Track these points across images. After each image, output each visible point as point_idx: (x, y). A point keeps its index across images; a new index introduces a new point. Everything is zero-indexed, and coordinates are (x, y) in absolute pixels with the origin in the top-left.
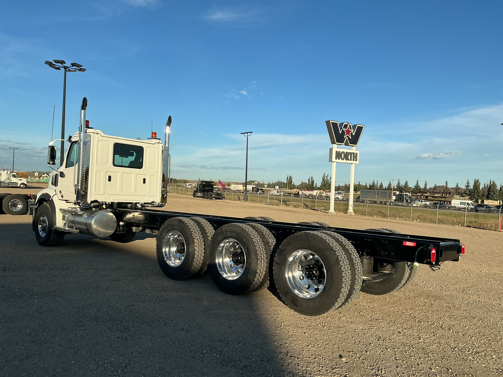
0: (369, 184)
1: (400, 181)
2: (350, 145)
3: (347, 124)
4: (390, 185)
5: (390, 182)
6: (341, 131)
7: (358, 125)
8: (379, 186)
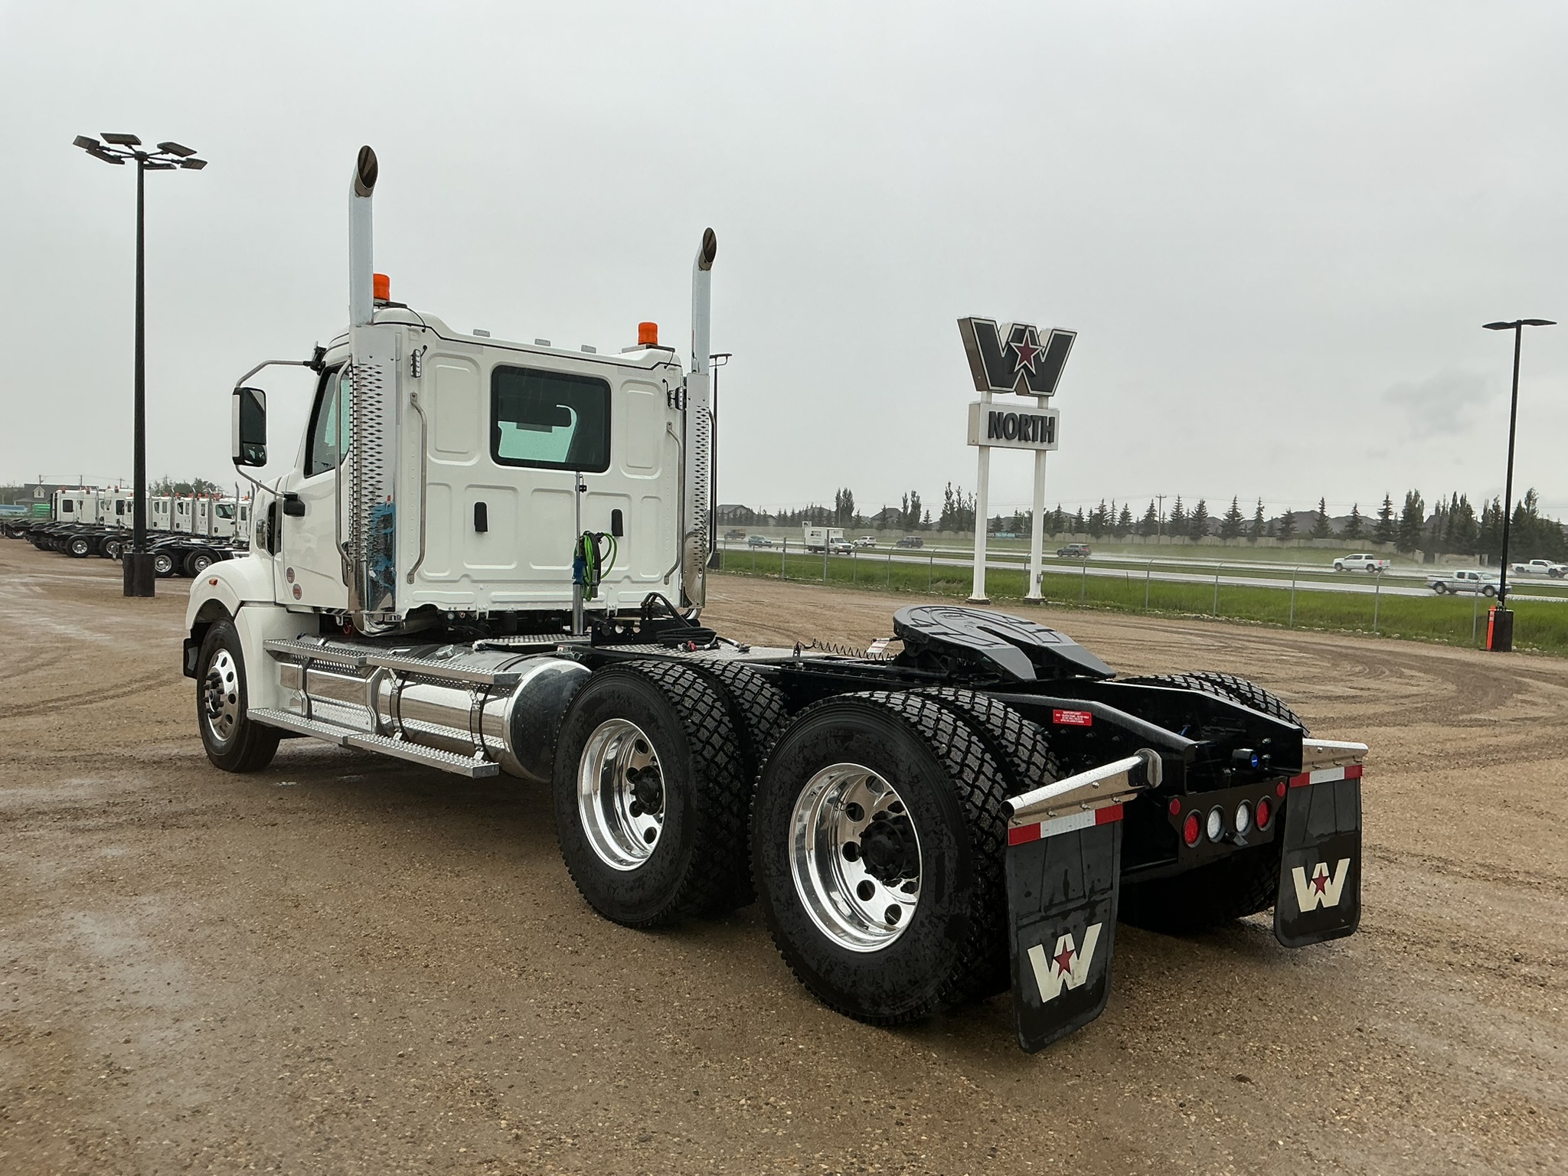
1: (1183, 501)
2: (1031, 392)
3: (1023, 328)
5: (1152, 506)
6: (1003, 351)
7: (1055, 332)
8: (1118, 516)
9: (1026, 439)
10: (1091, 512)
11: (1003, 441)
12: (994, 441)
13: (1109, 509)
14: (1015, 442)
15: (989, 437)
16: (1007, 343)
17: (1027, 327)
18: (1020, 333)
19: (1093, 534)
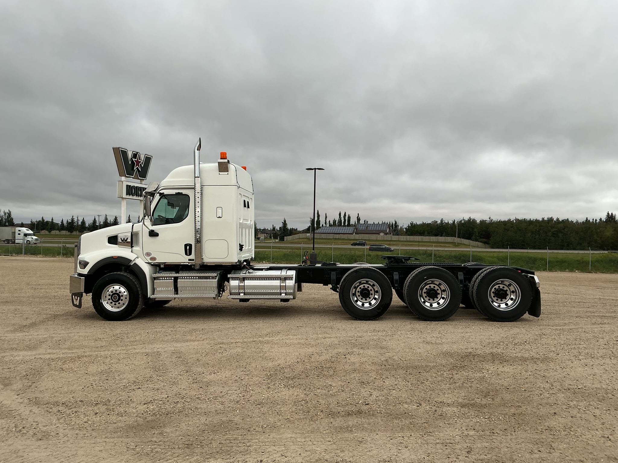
0: (66, 221)
1: (108, 217)
2: (139, 178)
3: (136, 153)
4: (95, 221)
5: (95, 218)
6: (130, 161)
7: (146, 156)
8: (80, 223)
9: (138, 196)
10: (67, 221)
11: (131, 197)
12: (128, 197)
13: (76, 220)
14: (135, 197)
15: (127, 194)
16: (131, 158)
17: (137, 153)
18: (135, 155)
19: (69, 231)
